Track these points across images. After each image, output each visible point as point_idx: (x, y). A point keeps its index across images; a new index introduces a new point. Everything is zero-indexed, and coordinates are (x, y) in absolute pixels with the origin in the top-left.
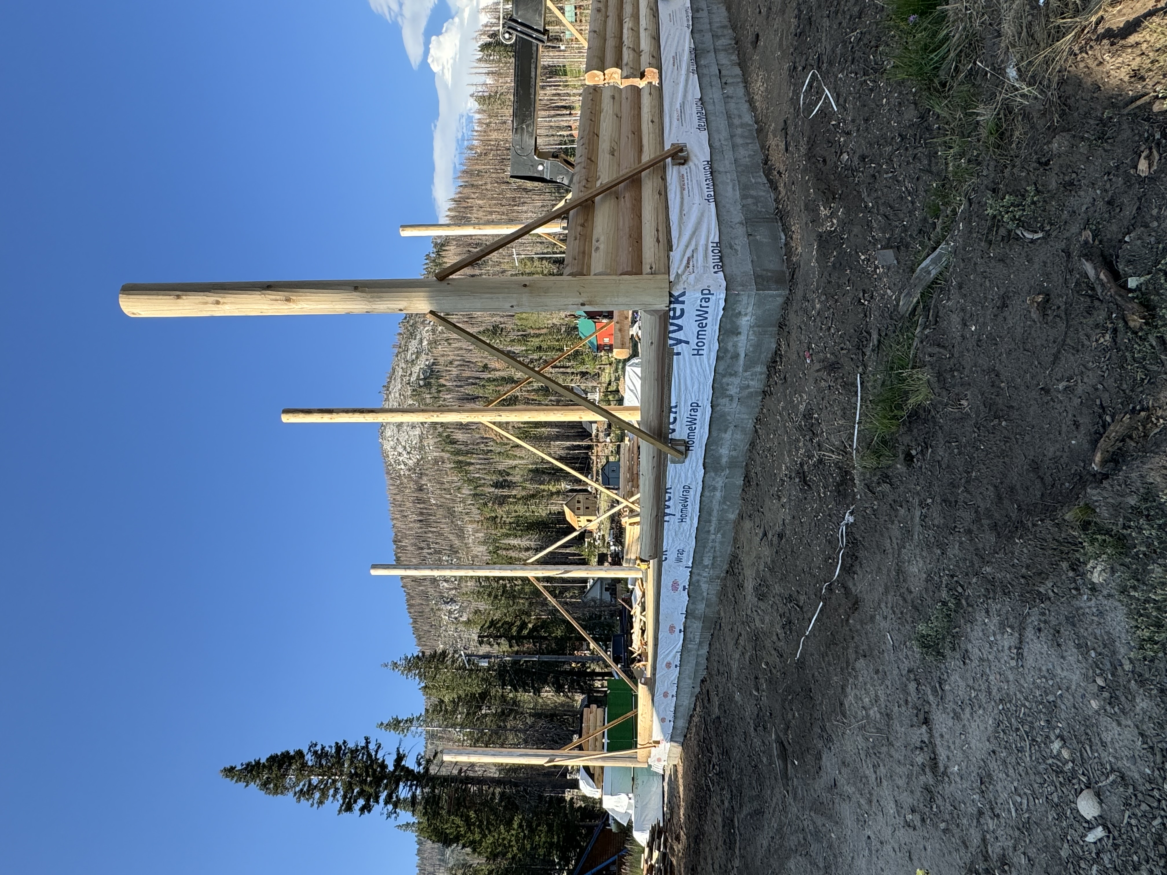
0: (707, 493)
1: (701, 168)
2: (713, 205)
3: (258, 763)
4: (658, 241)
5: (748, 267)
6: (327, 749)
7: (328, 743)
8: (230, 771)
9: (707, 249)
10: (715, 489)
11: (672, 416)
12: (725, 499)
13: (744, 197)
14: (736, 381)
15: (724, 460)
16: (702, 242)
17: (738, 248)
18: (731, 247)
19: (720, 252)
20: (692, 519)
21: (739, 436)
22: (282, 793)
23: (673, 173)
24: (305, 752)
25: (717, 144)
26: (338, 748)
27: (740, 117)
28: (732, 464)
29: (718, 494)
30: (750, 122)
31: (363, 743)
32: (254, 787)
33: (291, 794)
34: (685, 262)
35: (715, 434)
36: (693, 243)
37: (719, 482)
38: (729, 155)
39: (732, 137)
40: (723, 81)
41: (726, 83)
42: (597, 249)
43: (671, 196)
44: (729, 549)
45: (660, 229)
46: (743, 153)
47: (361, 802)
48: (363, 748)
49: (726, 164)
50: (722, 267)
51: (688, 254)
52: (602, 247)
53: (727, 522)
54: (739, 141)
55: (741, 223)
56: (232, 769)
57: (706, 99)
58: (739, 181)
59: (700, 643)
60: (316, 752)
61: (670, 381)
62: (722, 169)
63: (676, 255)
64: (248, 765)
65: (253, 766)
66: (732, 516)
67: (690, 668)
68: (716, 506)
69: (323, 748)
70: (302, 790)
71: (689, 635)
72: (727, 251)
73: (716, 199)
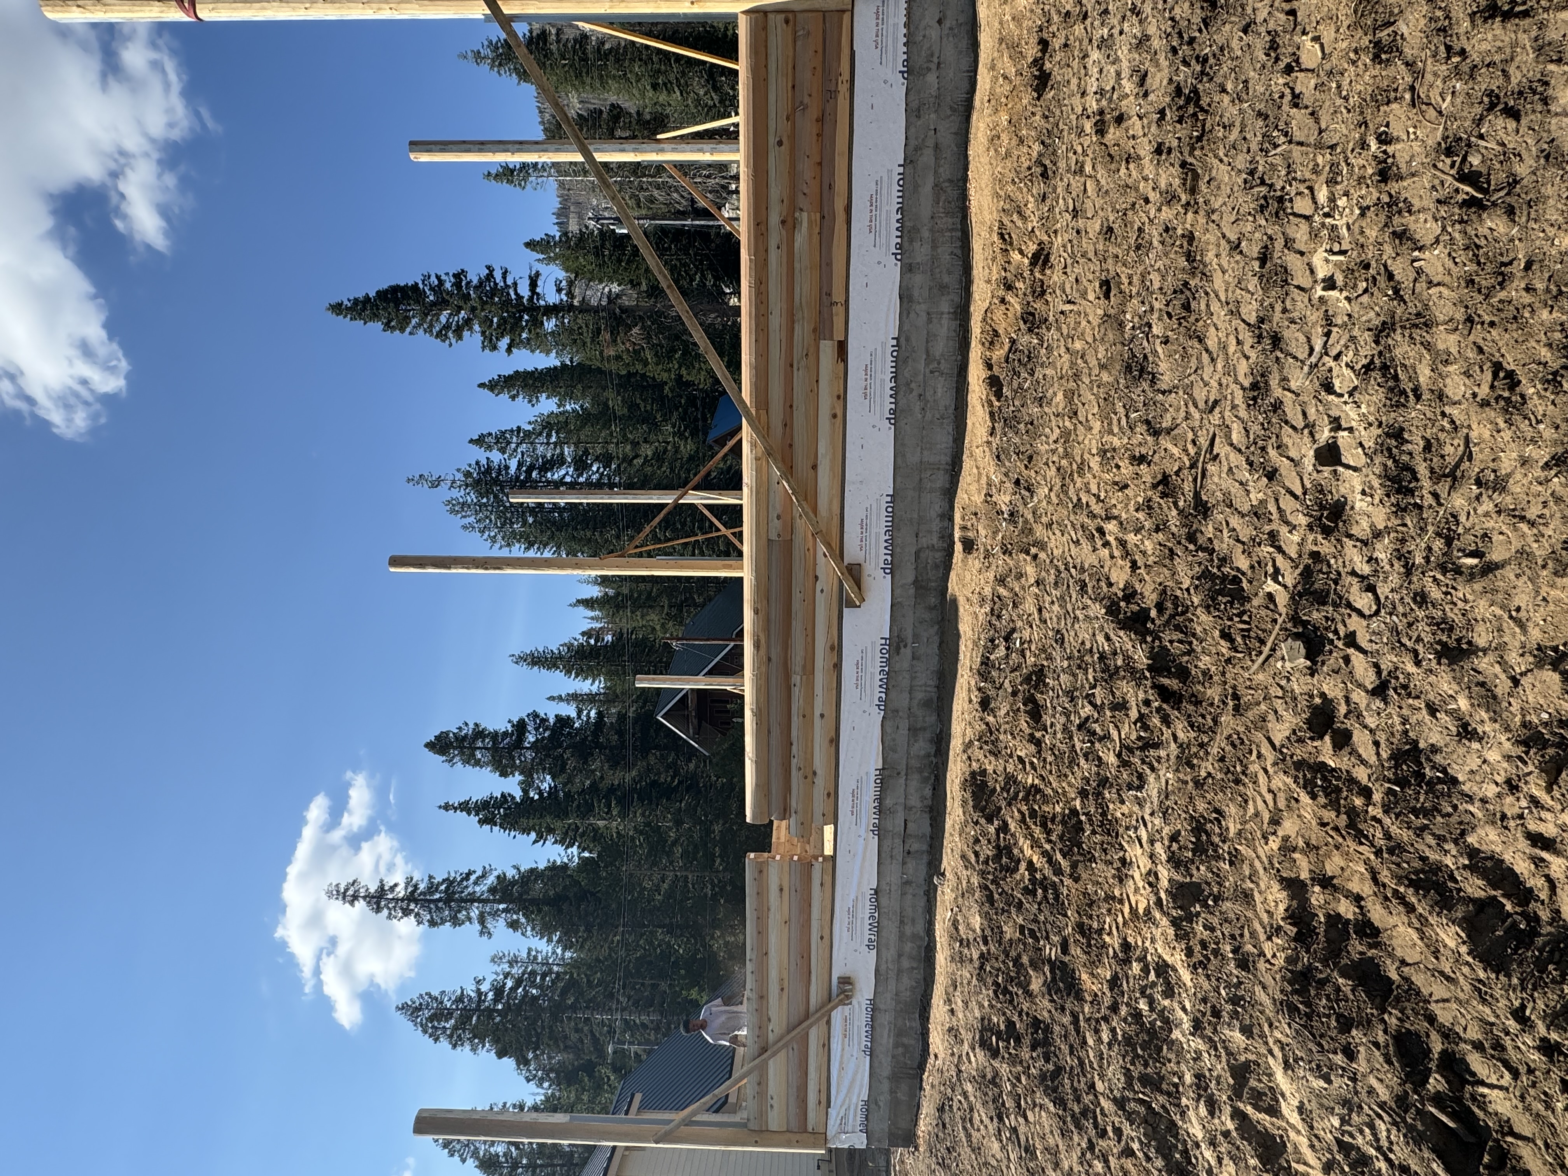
1: (864, 1007)
2: (868, 1057)
3: (367, 298)
4: (820, 1102)
6: (444, 280)
7: (443, 272)
8: (337, 308)
9: (857, 1106)
13: (896, 1045)
16: (854, 1100)
17: (882, 1104)
18: (876, 1106)
19: (867, 1111)
22: (410, 332)
23: (837, 1016)
24: (420, 284)
25: (883, 967)
26: (457, 278)
27: (913, 921)
30: (922, 934)
31: (485, 273)
32: (375, 326)
33: (421, 333)
34: (839, 1121)
36: (847, 1102)
38: (892, 985)
39: (900, 956)
42: (772, 1106)
43: (833, 1046)
46: (907, 981)
48: (488, 278)
49: (887, 1002)
50: (866, 1126)
51: (842, 1114)
52: (775, 1105)
54: (906, 963)
55: (888, 1079)
56: (340, 305)
57: (882, 887)
58: (895, 1025)
60: (432, 286)
62: (882, 1007)
63: (833, 1111)
64: (356, 300)
65: (363, 303)
69: (439, 278)
72: (873, 1106)
73: (872, 1050)
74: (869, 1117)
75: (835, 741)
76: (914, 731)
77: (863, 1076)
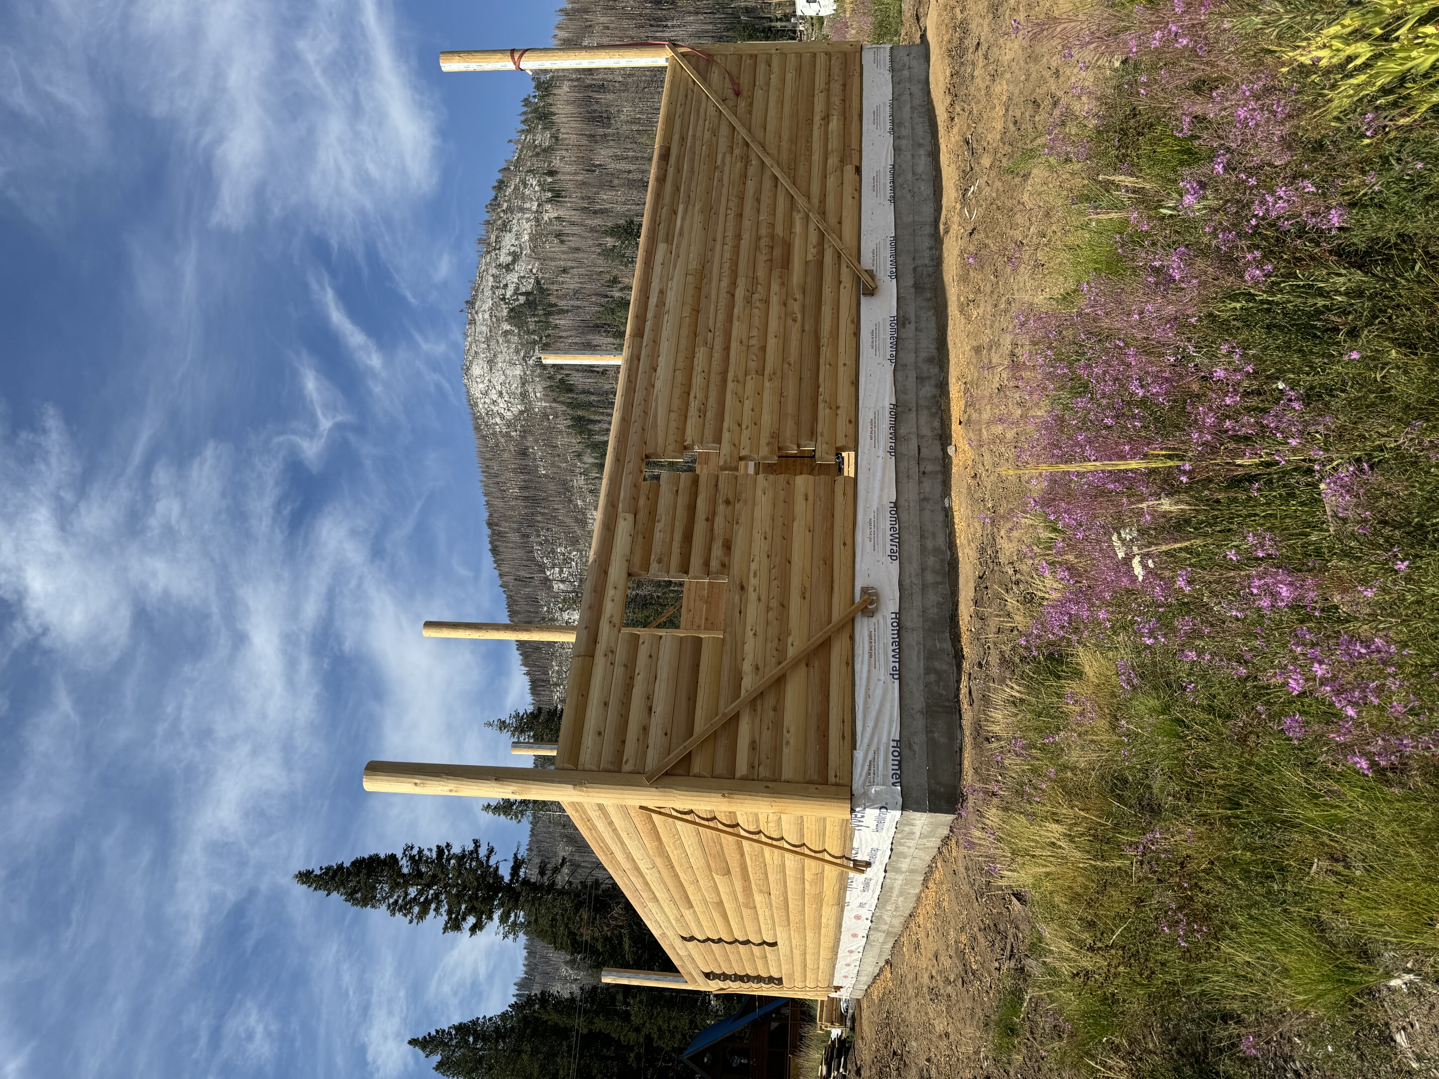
0: (887, 882)
1: (889, 622)
2: (897, 682)
3: (340, 867)
4: (843, 737)
5: (923, 779)
6: (426, 853)
7: (428, 845)
8: (305, 877)
9: (887, 749)
10: (895, 881)
12: (905, 885)
13: (928, 671)
14: (913, 842)
15: (904, 870)
16: (884, 739)
17: (916, 748)
18: (910, 748)
19: (900, 755)
20: (873, 892)
21: (918, 862)
22: (373, 906)
23: (861, 629)
24: (399, 855)
25: (907, 582)
26: (440, 851)
27: (934, 535)
28: (913, 871)
30: (943, 548)
31: (471, 847)
32: (337, 897)
33: (384, 907)
34: (866, 768)
35: (894, 860)
36: (875, 740)
38: (917, 602)
39: (923, 570)
40: (922, 469)
41: (924, 473)
42: (788, 743)
43: (858, 667)
44: (911, 905)
45: (846, 719)
46: (933, 598)
47: (471, 920)
48: (471, 853)
49: (913, 620)
50: (900, 777)
51: (870, 757)
52: (792, 741)
53: (909, 893)
54: (930, 578)
55: (922, 712)
56: (310, 873)
57: (902, 502)
58: (924, 646)
59: (884, 943)
60: (412, 858)
61: (852, 839)
62: (909, 625)
63: (859, 754)
64: (329, 869)
65: (335, 873)
66: (914, 891)
67: (873, 953)
68: (897, 887)
69: (420, 851)
70: (396, 902)
71: (871, 938)
72: (906, 752)
73: (900, 674)
74: (904, 764)
75: (856, 383)
76: (920, 379)
77: (892, 707)
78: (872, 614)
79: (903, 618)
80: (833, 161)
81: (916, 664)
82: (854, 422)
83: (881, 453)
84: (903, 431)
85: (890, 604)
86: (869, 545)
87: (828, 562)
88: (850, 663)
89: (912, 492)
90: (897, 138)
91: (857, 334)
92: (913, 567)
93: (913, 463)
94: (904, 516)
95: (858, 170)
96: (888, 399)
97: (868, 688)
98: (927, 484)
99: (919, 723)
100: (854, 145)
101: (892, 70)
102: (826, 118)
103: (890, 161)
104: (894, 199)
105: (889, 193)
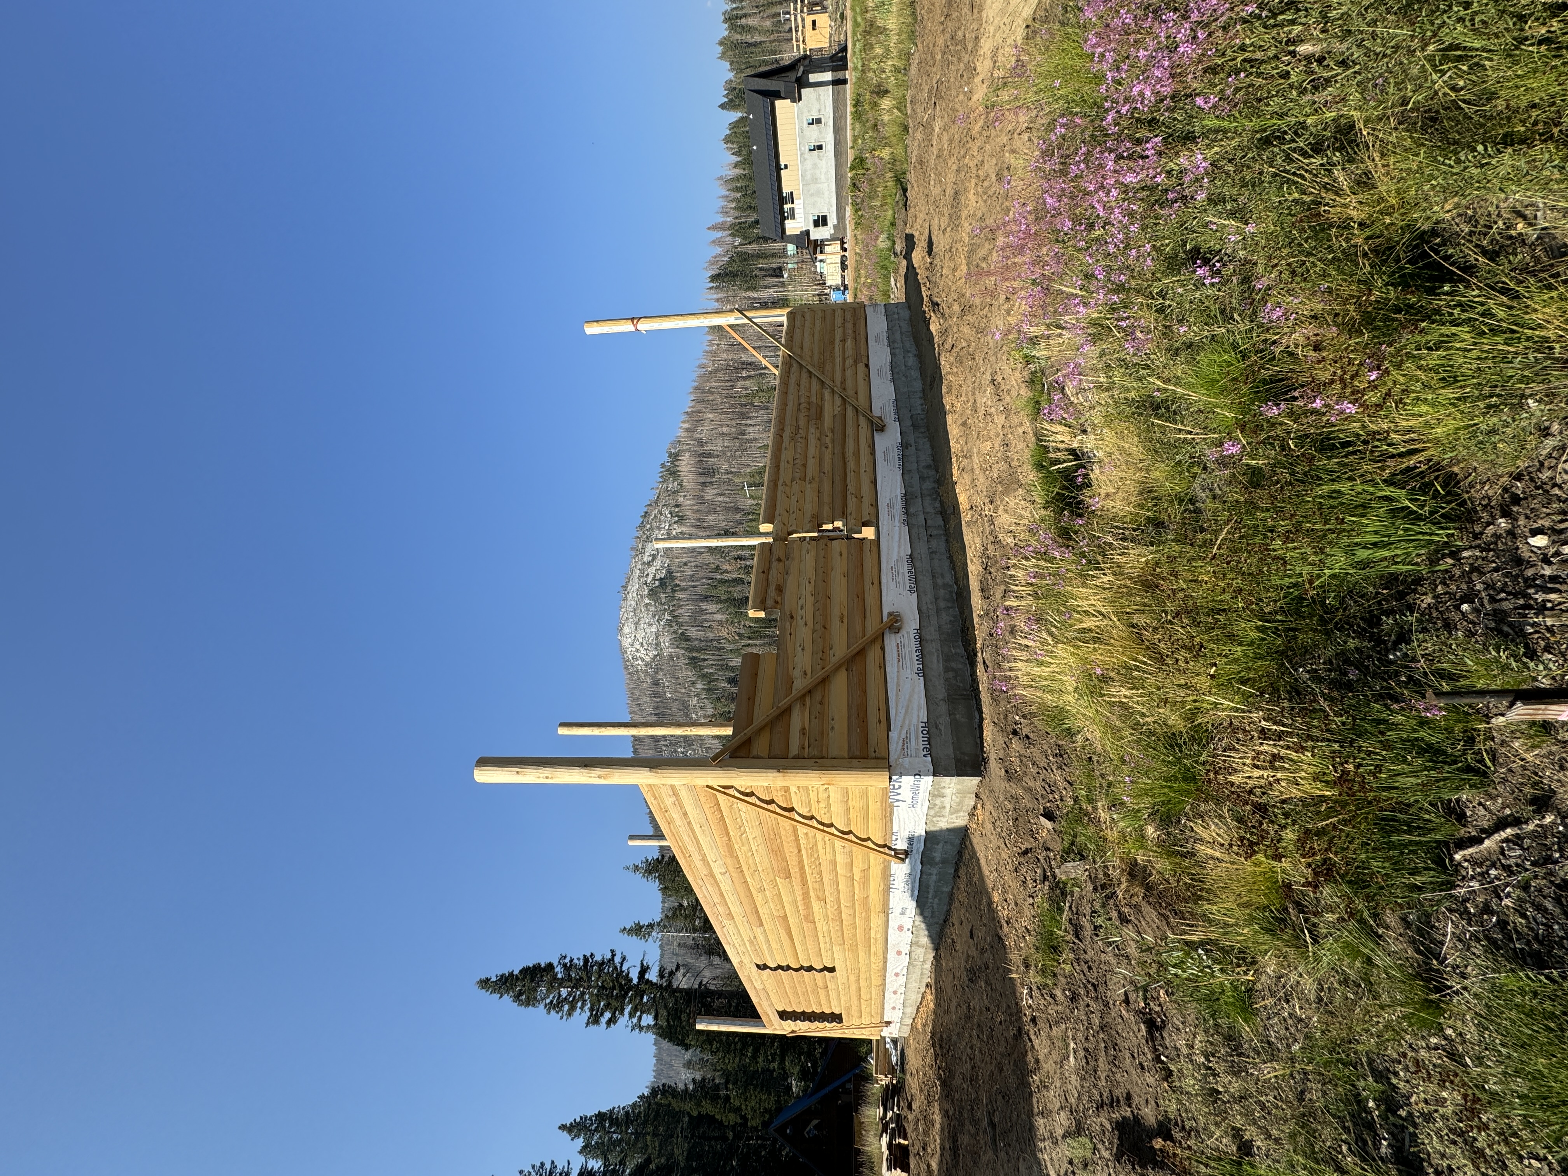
0: (924, 876)
1: (912, 636)
2: (922, 679)
3: (511, 974)
4: (880, 722)
5: (950, 751)
6: (576, 961)
7: (577, 955)
8: (485, 983)
9: (918, 729)
10: (931, 874)
11: (894, 838)
12: (939, 880)
13: (947, 669)
14: (945, 820)
15: (937, 859)
16: (915, 721)
17: (942, 728)
18: (936, 727)
19: (928, 732)
21: (949, 847)
22: (534, 1005)
23: (891, 642)
24: (555, 964)
25: (924, 608)
26: (586, 960)
28: (944, 861)
29: (934, 877)
31: (609, 956)
32: (507, 999)
33: (542, 1006)
34: (901, 744)
35: (928, 845)
36: (907, 723)
37: (935, 871)
38: (934, 621)
39: (936, 599)
40: (929, 533)
41: (931, 536)
42: (833, 728)
43: (889, 669)
44: (945, 908)
45: (881, 708)
46: (945, 617)
47: (607, 1015)
49: (932, 633)
50: (930, 750)
51: (903, 736)
52: (837, 727)
53: (942, 893)
54: (942, 604)
55: (944, 700)
56: (488, 980)
57: (916, 555)
58: (942, 652)
59: (924, 961)
60: (565, 965)
61: (891, 820)
62: (928, 637)
63: (893, 735)
64: (502, 976)
65: (507, 979)
66: (947, 889)
67: (916, 976)
68: (932, 884)
69: (572, 960)
70: (552, 1002)
71: (913, 956)
72: (933, 730)
73: (924, 672)
74: (932, 740)
75: (874, 482)
76: (922, 479)
77: (920, 697)
78: (898, 631)
79: (923, 633)
80: (849, 362)
81: (936, 665)
82: (875, 505)
83: (897, 524)
84: (912, 510)
85: (912, 623)
86: (892, 585)
87: (861, 596)
88: (883, 667)
89: (922, 549)
90: (892, 349)
91: (873, 453)
92: (929, 598)
93: (922, 530)
94: (918, 564)
95: (867, 366)
96: (898, 490)
97: (898, 684)
98: (934, 543)
99: (943, 708)
100: (863, 352)
101: (887, 315)
102: (844, 340)
103: (889, 360)
104: (893, 380)
105: (889, 376)
